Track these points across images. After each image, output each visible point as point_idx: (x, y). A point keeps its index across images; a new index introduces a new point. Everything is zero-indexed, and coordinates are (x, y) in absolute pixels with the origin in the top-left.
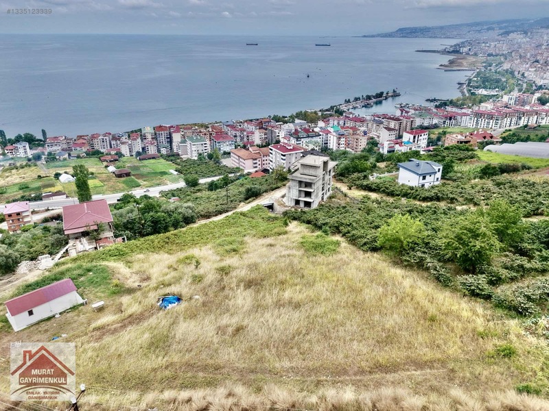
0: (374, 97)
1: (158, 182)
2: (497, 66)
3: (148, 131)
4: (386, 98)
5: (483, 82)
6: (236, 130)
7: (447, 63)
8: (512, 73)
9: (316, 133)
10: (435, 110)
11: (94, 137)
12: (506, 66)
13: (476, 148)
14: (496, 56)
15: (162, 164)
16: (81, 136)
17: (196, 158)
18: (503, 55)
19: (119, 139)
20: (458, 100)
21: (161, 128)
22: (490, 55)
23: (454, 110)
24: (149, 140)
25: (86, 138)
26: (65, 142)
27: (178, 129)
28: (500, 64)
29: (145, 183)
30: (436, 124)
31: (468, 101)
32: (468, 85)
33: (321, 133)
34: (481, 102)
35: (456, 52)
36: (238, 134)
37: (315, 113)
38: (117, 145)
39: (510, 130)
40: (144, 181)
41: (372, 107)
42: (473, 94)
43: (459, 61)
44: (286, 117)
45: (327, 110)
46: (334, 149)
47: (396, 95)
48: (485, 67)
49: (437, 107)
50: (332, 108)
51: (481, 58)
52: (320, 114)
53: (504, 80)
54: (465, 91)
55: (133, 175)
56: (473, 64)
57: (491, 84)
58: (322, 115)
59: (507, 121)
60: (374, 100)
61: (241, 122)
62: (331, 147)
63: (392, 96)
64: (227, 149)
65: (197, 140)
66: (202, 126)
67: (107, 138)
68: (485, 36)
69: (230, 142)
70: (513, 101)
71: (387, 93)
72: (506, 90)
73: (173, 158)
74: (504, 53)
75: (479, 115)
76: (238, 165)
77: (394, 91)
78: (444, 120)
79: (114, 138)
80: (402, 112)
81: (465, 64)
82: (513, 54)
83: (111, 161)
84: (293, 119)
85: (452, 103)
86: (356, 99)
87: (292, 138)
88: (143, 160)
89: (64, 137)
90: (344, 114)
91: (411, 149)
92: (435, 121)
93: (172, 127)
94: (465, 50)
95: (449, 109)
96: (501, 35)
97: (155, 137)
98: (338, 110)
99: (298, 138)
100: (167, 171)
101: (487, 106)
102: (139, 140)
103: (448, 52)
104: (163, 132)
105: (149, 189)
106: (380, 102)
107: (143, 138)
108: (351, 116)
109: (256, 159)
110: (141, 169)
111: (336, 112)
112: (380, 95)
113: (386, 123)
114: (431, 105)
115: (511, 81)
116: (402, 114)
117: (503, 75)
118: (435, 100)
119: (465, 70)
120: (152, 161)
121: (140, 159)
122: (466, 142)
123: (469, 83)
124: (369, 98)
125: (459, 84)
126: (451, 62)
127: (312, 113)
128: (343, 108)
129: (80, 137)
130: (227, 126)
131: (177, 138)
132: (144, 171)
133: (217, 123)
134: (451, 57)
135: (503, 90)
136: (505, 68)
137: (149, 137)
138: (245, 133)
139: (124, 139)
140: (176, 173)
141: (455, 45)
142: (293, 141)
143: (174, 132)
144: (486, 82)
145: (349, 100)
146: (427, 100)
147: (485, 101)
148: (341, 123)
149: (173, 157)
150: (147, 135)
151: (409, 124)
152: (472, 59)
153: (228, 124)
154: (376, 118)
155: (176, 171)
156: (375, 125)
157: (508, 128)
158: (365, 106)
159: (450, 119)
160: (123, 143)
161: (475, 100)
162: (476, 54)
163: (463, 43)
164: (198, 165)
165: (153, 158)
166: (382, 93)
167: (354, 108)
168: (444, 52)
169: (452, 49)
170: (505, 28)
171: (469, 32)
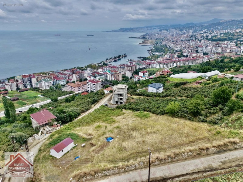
0: (117, 57)
1: (35, 101)
2: (160, 43)
3: (19, 78)
4: (122, 58)
5: (157, 50)
6: (63, 75)
7: (142, 43)
8: (166, 46)
9: (101, 74)
10: (142, 62)
12: (163, 43)
13: (167, 77)
14: (159, 39)
15: (32, 93)
17: (49, 89)
18: (161, 39)
19: (4, 83)
20: (149, 57)
21: (25, 76)
22: (157, 39)
23: (149, 61)
24: (20, 82)
27: (34, 76)
28: (161, 43)
29: (28, 102)
30: (144, 67)
31: (153, 57)
32: (152, 51)
33: (104, 74)
34: (158, 58)
35: (144, 38)
36: (64, 76)
37: (95, 65)
39: (171, 68)
40: (27, 101)
41: (117, 61)
42: (154, 55)
43: (146, 41)
44: (83, 67)
45: (99, 64)
46: (110, 80)
47: (125, 56)
48: (156, 44)
49: (142, 60)
50: (101, 62)
51: (154, 40)
52: (97, 65)
53: (164, 49)
54: (151, 53)
55: (20, 99)
56: (151, 42)
57: (160, 51)
58: (98, 66)
59: (169, 65)
60: (118, 59)
61: (62, 71)
62: (109, 79)
63: (124, 57)
64: (62, 83)
65: (48, 80)
66: (44, 73)
68: (153, 32)
69: (63, 80)
70: (169, 57)
71: (122, 56)
72: (166, 53)
74: (161, 38)
75: (159, 63)
76: (71, 90)
77: (125, 55)
78: (147, 66)
80: (130, 63)
81: (148, 43)
82: (165, 38)
84: (86, 68)
85: (147, 59)
86: (111, 58)
87: (92, 77)
88: (21, 92)
90: (108, 65)
91: (145, 79)
92: (144, 66)
93: (31, 75)
94: (147, 37)
95: (147, 61)
96: (159, 31)
97: (23, 81)
98: (104, 63)
99: (95, 77)
100: (36, 96)
101: (160, 59)
103: (141, 38)
104: (26, 78)
105: (34, 105)
106: (120, 59)
107: (16, 81)
108: (111, 66)
109: (79, 87)
110: (23, 96)
111: (103, 64)
112: (119, 56)
113: (126, 68)
114: (140, 60)
115: (166, 49)
116: (130, 64)
117: (163, 47)
118: (141, 57)
119: (149, 45)
121: (20, 92)
122: (163, 75)
123: (152, 50)
124: (115, 58)
125: (148, 51)
126: (143, 42)
127: (93, 65)
128: (106, 62)
130: (58, 73)
131: (34, 80)
132: (25, 97)
133: (50, 72)
134: (143, 40)
135: (164, 52)
136: (163, 44)
137: (19, 81)
138: (67, 76)
139: (6, 83)
140: (42, 96)
141: (143, 35)
142: (92, 78)
143: (32, 77)
144: (158, 50)
145: (108, 59)
146: (138, 58)
147: (159, 57)
148: (108, 69)
149: (37, 89)
150: (18, 80)
151: (135, 68)
152: (150, 41)
154: (121, 66)
156: (121, 69)
157: (170, 67)
158: (115, 61)
159: (149, 65)
160: (7, 85)
161: (155, 57)
162: (151, 39)
163: (146, 34)
164: (52, 92)
165: (26, 91)
166: (120, 56)
167: (110, 62)
168: (140, 38)
169: (142, 37)
170: (160, 28)
171: (147, 30)
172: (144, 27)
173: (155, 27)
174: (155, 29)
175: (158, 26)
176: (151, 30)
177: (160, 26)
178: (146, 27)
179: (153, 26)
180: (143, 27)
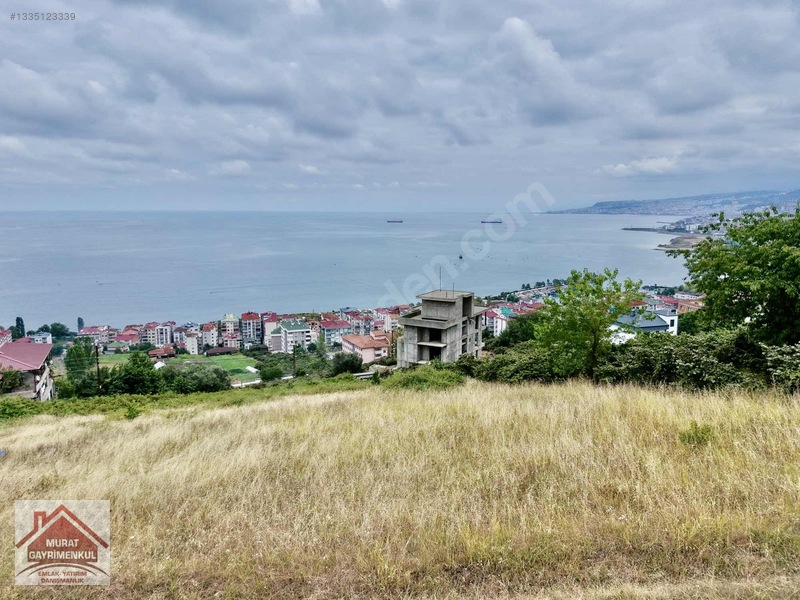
3: (231, 319)
6: (359, 319)
7: (668, 244)
11: (149, 327)
16: (131, 326)
17: (291, 352)
19: (185, 330)
21: (249, 315)
24: (231, 332)
25: (138, 329)
26: (106, 333)
27: (274, 317)
35: (678, 229)
36: (362, 323)
37: (479, 300)
38: (181, 339)
45: (495, 298)
50: (504, 295)
52: (485, 302)
58: (488, 303)
64: (339, 340)
65: (296, 326)
66: (312, 316)
67: (168, 328)
69: (346, 330)
73: (257, 352)
79: (179, 330)
83: (163, 357)
86: (539, 285)
88: (212, 355)
89: (106, 328)
93: (266, 314)
94: (693, 227)
97: (239, 327)
98: (513, 297)
100: (242, 368)
102: (214, 332)
103: (668, 230)
104: (251, 321)
107: (222, 328)
111: (509, 299)
118: (656, 287)
120: (225, 357)
121: (208, 355)
126: (675, 242)
129: (129, 327)
130: (347, 314)
131: (270, 327)
134: (674, 237)
137: (231, 328)
138: (372, 324)
139: (193, 330)
140: (254, 370)
141: (677, 223)
143: (268, 321)
150: (228, 324)
153: (348, 311)
155: (256, 368)
160: (189, 336)
163: (688, 220)
165: (228, 353)
168: (664, 230)
169: (674, 227)
170: (747, 200)
171: (696, 207)
172: (685, 199)
173: (729, 196)
174: (730, 203)
175: (738, 195)
176: (711, 206)
177: (750, 193)
178: (693, 198)
179: (720, 196)
180: (679, 199)
